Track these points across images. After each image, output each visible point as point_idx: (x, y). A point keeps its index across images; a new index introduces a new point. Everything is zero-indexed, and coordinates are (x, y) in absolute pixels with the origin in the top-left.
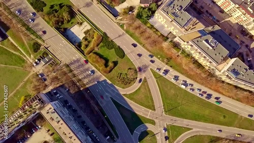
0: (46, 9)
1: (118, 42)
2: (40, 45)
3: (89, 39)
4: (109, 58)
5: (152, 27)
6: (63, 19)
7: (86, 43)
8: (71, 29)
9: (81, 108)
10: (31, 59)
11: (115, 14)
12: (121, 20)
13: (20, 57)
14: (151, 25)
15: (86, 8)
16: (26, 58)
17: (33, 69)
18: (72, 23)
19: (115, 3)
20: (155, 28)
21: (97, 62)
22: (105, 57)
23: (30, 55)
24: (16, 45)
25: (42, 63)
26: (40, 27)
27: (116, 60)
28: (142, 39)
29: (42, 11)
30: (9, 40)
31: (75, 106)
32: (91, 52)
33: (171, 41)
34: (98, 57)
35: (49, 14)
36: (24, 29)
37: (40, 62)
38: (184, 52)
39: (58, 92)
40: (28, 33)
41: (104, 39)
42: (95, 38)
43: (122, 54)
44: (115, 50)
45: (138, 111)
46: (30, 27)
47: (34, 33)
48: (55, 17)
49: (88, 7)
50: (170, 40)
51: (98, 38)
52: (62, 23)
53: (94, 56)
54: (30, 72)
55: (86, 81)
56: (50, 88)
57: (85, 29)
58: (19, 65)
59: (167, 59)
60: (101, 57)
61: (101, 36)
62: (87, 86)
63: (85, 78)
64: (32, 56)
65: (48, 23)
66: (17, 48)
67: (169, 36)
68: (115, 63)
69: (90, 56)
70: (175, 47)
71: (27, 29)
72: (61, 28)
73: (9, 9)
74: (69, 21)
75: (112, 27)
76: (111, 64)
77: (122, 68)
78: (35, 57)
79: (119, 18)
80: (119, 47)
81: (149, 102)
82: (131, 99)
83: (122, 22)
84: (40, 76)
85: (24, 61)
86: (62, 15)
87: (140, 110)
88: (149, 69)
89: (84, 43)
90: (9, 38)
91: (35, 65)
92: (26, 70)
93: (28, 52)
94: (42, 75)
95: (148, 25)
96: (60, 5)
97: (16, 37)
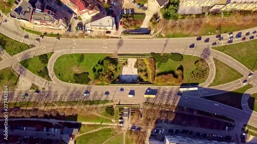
0: (91, 76)
1: (168, 51)
2: (112, 107)
3: (143, 68)
4: (172, 69)
5: (184, 16)
6: (111, 71)
7: (144, 73)
8: (123, 74)
9: (186, 125)
10: (114, 124)
11: (147, 32)
12: (155, 32)
13: (104, 130)
14: (182, 15)
15: (120, 48)
16: (110, 126)
17: (123, 129)
18: (119, 69)
19: (139, 24)
20: (187, 15)
21: (166, 80)
22: (168, 71)
23: (111, 121)
24: (93, 123)
25: (125, 118)
26: (100, 93)
27: (179, 65)
28: (185, 32)
29: (90, 80)
30: (84, 125)
31: (180, 128)
32: (154, 77)
33: (209, 13)
34: (163, 76)
35: (97, 78)
36: (88, 106)
37: (123, 119)
38: (225, 13)
39: (158, 129)
40: (94, 106)
41: (156, 58)
42: (147, 63)
43: (180, 57)
44: (172, 59)
45: (231, 88)
46: (92, 100)
47: (98, 102)
48: (104, 75)
49: (121, 46)
50: (207, 13)
51: (150, 62)
52: (113, 75)
53: (160, 77)
54: (122, 134)
55: (171, 102)
56: (149, 132)
57: (133, 64)
58: (109, 136)
59: (217, 29)
60: (165, 73)
61: (151, 57)
62: (176, 105)
63: (168, 100)
64: (112, 120)
65: (102, 84)
66: (96, 125)
67: (204, 11)
68: (181, 68)
69: (157, 81)
70: (215, 15)
71: (91, 104)
72: (116, 80)
73: (63, 102)
74: (116, 69)
75: (153, 44)
76: (178, 72)
77: (189, 67)
78: (116, 119)
79: (152, 32)
80: (172, 53)
81: (234, 74)
82: (218, 84)
83: (157, 33)
84: (134, 130)
85: (110, 130)
86: (109, 69)
87: (231, 87)
88: (210, 49)
89: (142, 75)
90: (83, 123)
91: (121, 125)
92: (118, 135)
93: (107, 121)
94: (133, 127)
95: (180, 17)
96: (99, 63)
97: (87, 118)
